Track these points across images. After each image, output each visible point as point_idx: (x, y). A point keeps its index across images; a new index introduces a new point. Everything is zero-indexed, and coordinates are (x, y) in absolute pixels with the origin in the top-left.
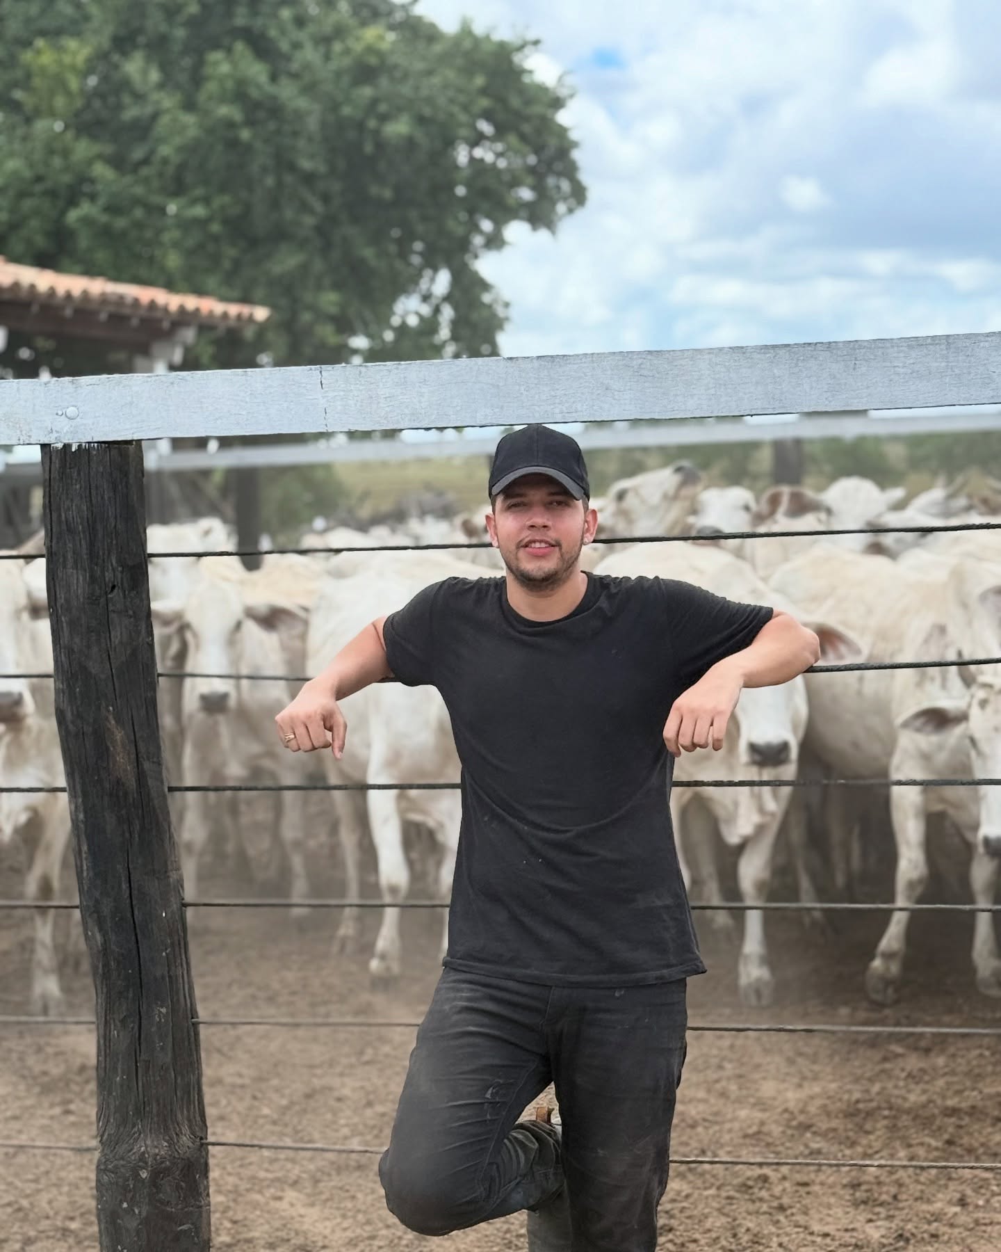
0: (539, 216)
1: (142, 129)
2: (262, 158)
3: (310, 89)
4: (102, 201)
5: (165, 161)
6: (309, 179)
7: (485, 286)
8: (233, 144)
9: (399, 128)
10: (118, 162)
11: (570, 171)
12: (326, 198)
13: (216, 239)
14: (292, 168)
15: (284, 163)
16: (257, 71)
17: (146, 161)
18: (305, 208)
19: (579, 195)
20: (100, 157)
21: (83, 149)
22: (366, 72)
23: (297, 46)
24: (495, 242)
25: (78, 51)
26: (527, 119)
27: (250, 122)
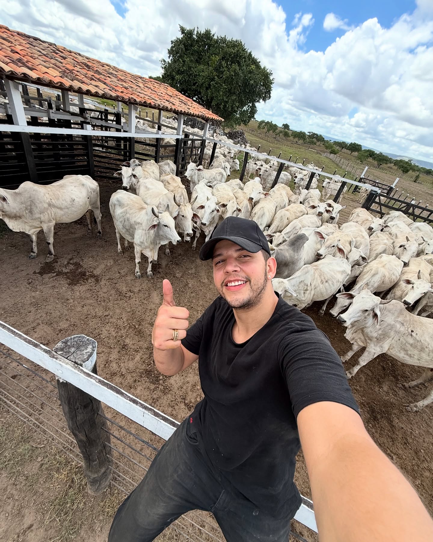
0: (264, 100)
1: (222, 72)
2: (234, 82)
3: (243, 73)
4: (215, 82)
5: (224, 78)
6: (240, 86)
7: (256, 107)
8: (232, 78)
9: (252, 82)
10: (218, 76)
11: (270, 93)
12: (241, 89)
13: (227, 91)
14: (238, 84)
15: (237, 83)
16: (238, 68)
17: (221, 77)
18: (238, 90)
19: (270, 97)
20: (216, 75)
21: (215, 73)
22: (250, 72)
23: (243, 66)
24: (258, 101)
25: (218, 58)
26: (267, 85)
27: (235, 76)
